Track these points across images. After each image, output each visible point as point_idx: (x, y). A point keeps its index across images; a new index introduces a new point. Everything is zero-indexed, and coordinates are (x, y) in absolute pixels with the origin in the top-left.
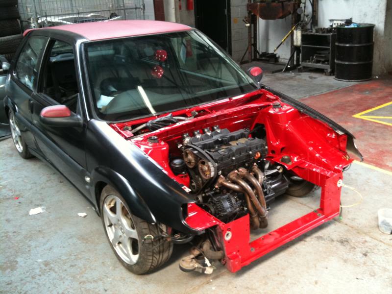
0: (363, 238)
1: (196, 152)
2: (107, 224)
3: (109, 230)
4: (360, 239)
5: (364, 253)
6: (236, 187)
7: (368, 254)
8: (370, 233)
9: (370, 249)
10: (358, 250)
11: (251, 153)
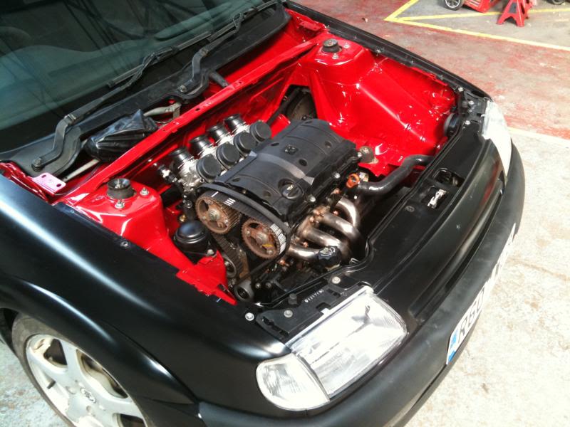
1: (230, 202)
2: (44, 383)
3: (51, 393)
11: (338, 176)
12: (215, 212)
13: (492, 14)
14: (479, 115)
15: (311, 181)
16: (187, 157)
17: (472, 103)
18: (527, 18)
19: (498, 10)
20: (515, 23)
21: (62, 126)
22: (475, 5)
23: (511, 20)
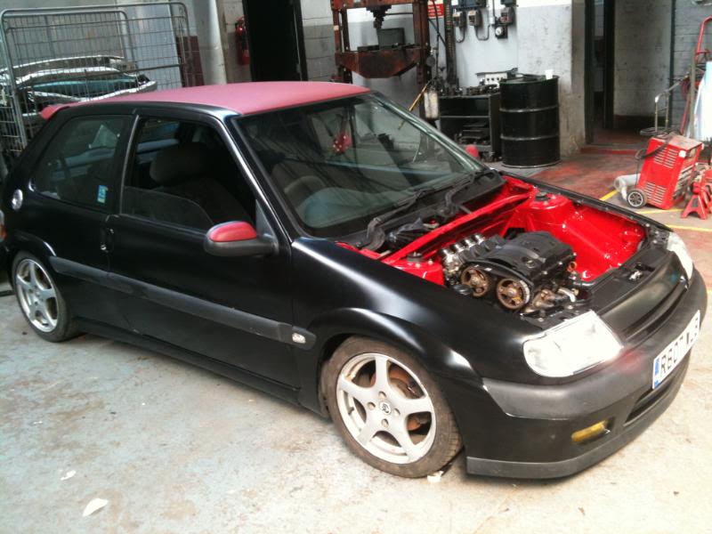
11: (561, 263)
12: (476, 279)
13: (676, 211)
14: (664, 239)
15: (544, 260)
16: (449, 252)
17: (657, 232)
18: (710, 212)
19: (680, 208)
20: (699, 217)
21: (372, 225)
22: (659, 203)
23: (693, 214)
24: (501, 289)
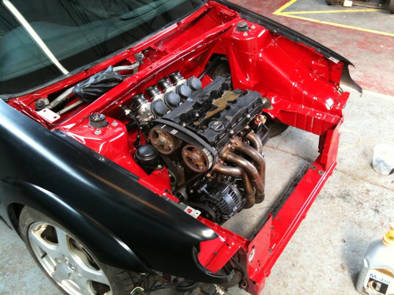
0: (363, 187)
1: (174, 132)
2: (39, 255)
3: (45, 262)
4: (360, 189)
5: (374, 208)
6: (236, 171)
7: (380, 210)
8: (366, 176)
9: (377, 201)
10: (366, 205)
11: (249, 116)
12: (163, 139)
16: (144, 100)
24: (185, 153)
